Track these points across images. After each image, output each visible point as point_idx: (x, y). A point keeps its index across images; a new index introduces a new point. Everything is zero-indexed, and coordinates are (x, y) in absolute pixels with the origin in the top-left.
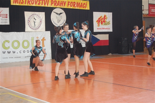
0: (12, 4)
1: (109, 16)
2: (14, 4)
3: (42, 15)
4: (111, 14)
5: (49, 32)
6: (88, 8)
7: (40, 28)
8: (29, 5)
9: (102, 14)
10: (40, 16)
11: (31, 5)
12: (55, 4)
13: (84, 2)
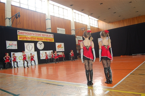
0: (18, 39)
1: (63, 44)
2: (20, 40)
3: (33, 44)
4: (63, 43)
5: (36, 52)
6: (53, 41)
7: (32, 50)
8: (26, 40)
9: (60, 44)
11: (28, 40)
12: (39, 39)
13: (51, 39)
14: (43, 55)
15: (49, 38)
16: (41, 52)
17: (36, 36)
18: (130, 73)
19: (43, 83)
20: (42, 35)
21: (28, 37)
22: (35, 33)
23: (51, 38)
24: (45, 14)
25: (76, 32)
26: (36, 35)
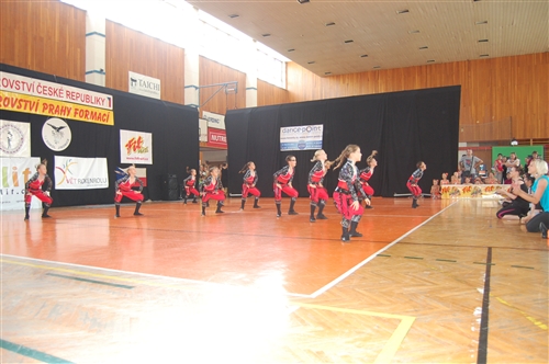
1: (147, 138)
3: (25, 127)
4: (150, 135)
5: (38, 159)
6: (111, 122)
7: (20, 152)
9: (136, 135)
10: (21, 128)
11: (3, 108)
12: (51, 110)
13: (103, 112)
14: (67, 173)
15: (95, 110)
16: (59, 160)
17: (42, 95)
18: (378, 253)
19: (52, 275)
20: (65, 95)
21: (6, 95)
22: (37, 81)
23: (101, 108)
24: (85, 12)
25: (201, 97)
26: (40, 89)
